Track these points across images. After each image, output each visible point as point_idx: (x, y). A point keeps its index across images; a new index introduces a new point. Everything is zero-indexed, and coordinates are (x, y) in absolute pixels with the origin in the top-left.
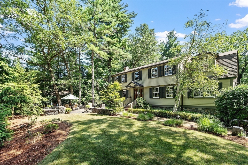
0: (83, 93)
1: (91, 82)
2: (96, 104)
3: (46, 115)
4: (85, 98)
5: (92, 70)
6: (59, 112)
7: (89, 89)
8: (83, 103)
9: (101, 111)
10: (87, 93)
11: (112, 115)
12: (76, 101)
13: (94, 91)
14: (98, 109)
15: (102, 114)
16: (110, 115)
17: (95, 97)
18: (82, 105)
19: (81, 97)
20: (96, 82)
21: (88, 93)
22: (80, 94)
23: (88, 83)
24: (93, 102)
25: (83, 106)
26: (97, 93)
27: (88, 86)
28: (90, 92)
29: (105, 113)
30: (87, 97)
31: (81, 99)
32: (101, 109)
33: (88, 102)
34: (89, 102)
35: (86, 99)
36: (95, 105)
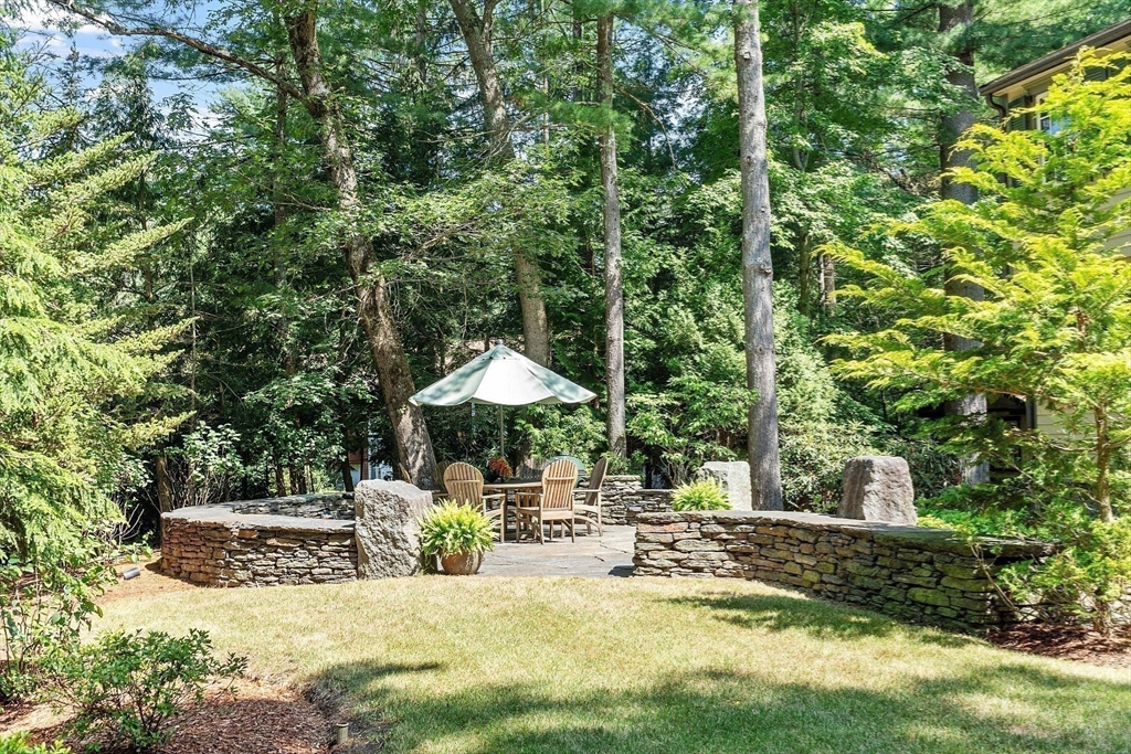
0: (651, 344)
1: (731, 202)
2: (807, 480)
3: (242, 575)
4: (665, 398)
5: (737, 46)
6: (356, 554)
7: (718, 287)
8: (653, 451)
9: (851, 566)
10: (698, 337)
11: (1034, 635)
12: (579, 429)
13: (774, 307)
14: (808, 529)
15: (864, 605)
16: (1000, 625)
17: (788, 383)
18: (637, 487)
19: (628, 391)
20: (792, 202)
21: (710, 336)
22: (616, 352)
23: (701, 214)
24: (765, 449)
25: (645, 496)
26: (813, 336)
27: (700, 261)
28: (724, 327)
29: (919, 594)
30: (691, 379)
31: (631, 413)
32: (855, 536)
33: (701, 448)
34: (720, 450)
35: (684, 410)
36: (790, 482)
